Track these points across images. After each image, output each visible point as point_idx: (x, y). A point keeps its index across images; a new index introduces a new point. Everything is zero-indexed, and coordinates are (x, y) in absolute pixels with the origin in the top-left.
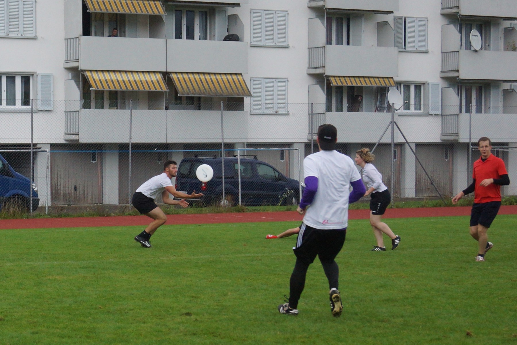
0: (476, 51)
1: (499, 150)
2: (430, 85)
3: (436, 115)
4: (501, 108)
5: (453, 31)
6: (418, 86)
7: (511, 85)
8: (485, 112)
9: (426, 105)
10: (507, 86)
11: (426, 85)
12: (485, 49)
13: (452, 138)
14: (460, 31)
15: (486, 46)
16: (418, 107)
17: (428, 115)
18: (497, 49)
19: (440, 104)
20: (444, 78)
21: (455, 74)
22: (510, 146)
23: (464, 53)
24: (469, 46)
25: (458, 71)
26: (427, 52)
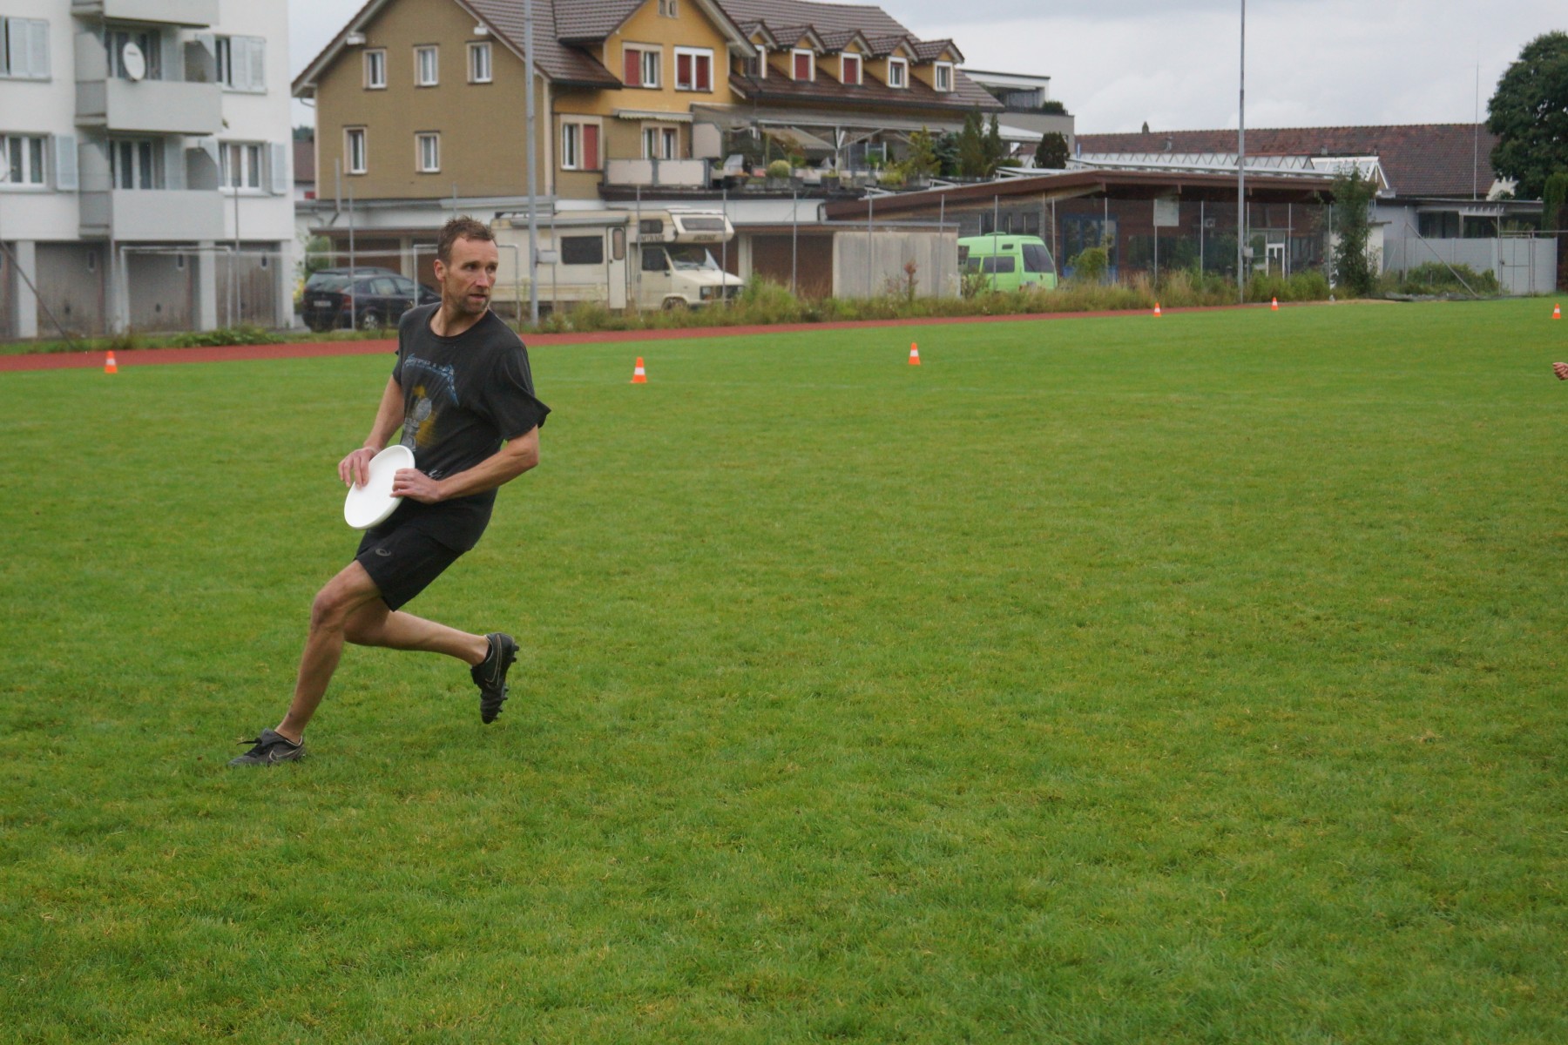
0: (134, 81)
1: (184, 253)
2: (58, 143)
3: (69, 192)
4: (184, 181)
5: (94, 45)
6: (37, 141)
7: (199, 142)
8: (157, 187)
9: (52, 176)
10: (192, 143)
11: (50, 139)
12: (153, 78)
13: (99, 232)
14: (108, 46)
15: (153, 70)
16: (37, 177)
17: (56, 191)
18: (174, 78)
19: (76, 171)
20: (82, 128)
21: (100, 121)
22: (202, 246)
23: (114, 85)
24: (123, 73)
25: (104, 115)
26: (47, 81)
